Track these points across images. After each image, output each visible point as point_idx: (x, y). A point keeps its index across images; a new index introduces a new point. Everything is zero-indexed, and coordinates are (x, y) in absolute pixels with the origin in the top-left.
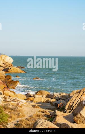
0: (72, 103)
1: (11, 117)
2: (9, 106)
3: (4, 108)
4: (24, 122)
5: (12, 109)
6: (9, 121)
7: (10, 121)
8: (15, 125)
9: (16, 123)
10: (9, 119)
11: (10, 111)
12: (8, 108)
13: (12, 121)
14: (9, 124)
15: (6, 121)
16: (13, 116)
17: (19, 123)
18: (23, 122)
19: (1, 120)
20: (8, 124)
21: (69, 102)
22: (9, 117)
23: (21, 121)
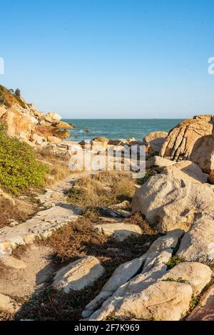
0: (172, 144)
1: (54, 172)
2: (51, 151)
3: (43, 155)
4: (89, 185)
5: (57, 156)
6: (49, 182)
7: (53, 183)
8: (66, 192)
9: (69, 187)
10: (50, 177)
11: (54, 159)
12: (49, 155)
13: (58, 183)
14: (49, 191)
15: (42, 182)
16: (60, 170)
17: (77, 187)
18: (86, 184)
19: (27, 179)
20: (46, 191)
21: (166, 144)
22: (50, 172)
23: (80, 181)
